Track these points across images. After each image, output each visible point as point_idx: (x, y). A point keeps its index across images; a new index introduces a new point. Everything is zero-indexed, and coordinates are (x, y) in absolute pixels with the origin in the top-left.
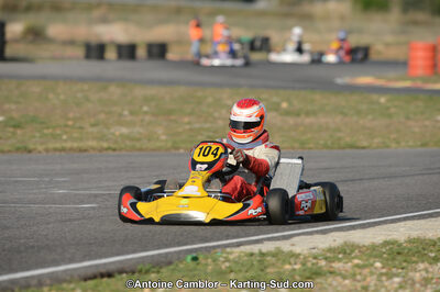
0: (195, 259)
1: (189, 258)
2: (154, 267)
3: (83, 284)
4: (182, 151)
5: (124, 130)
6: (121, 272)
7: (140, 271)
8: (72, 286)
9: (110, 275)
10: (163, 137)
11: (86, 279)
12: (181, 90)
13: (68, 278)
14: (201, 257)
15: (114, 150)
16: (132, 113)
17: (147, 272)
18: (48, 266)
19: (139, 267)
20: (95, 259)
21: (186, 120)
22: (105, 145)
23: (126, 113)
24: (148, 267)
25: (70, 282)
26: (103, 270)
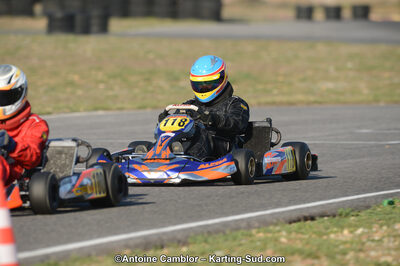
0: (391, 203)
1: (386, 202)
2: (353, 211)
3: (288, 226)
4: (382, 104)
5: (330, 85)
6: (322, 216)
7: (340, 215)
8: (278, 228)
9: (312, 219)
10: (366, 91)
11: (290, 223)
12: (383, 48)
13: (275, 221)
14: (397, 201)
15: (320, 103)
16: (338, 69)
17: (347, 215)
18: (257, 211)
19: (340, 211)
20: (300, 204)
21: (387, 75)
22: (312, 98)
23: (332, 69)
24: (347, 211)
25: (276, 224)
26: (306, 214)
